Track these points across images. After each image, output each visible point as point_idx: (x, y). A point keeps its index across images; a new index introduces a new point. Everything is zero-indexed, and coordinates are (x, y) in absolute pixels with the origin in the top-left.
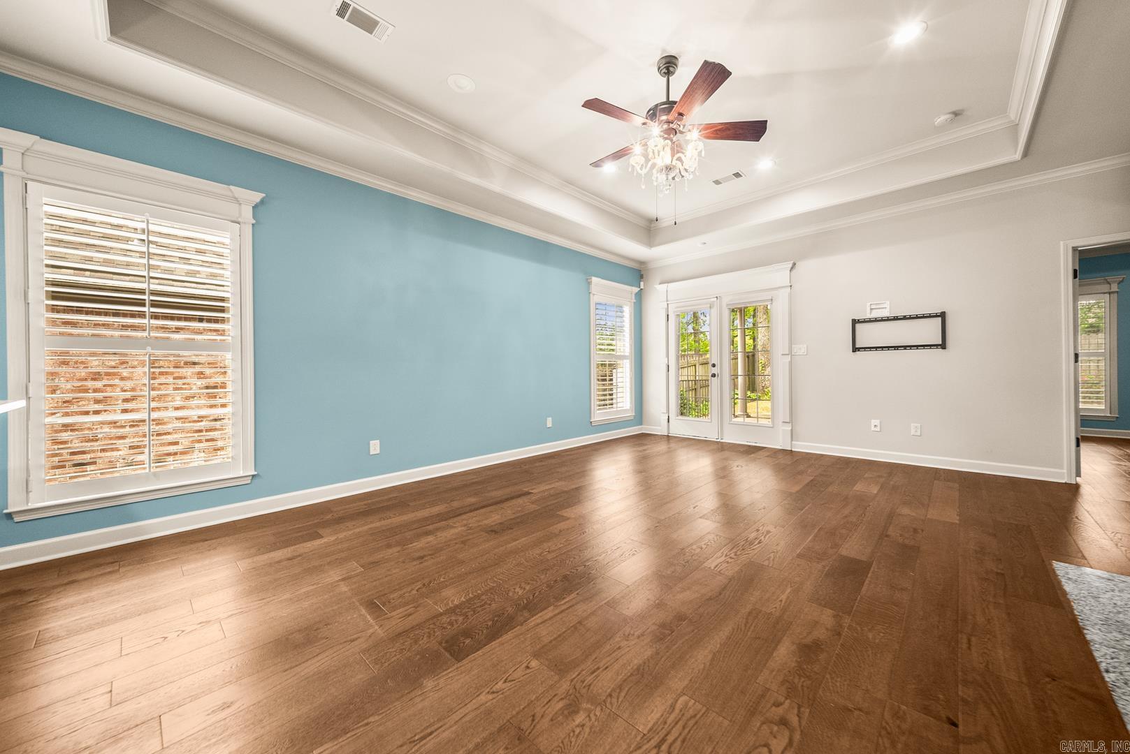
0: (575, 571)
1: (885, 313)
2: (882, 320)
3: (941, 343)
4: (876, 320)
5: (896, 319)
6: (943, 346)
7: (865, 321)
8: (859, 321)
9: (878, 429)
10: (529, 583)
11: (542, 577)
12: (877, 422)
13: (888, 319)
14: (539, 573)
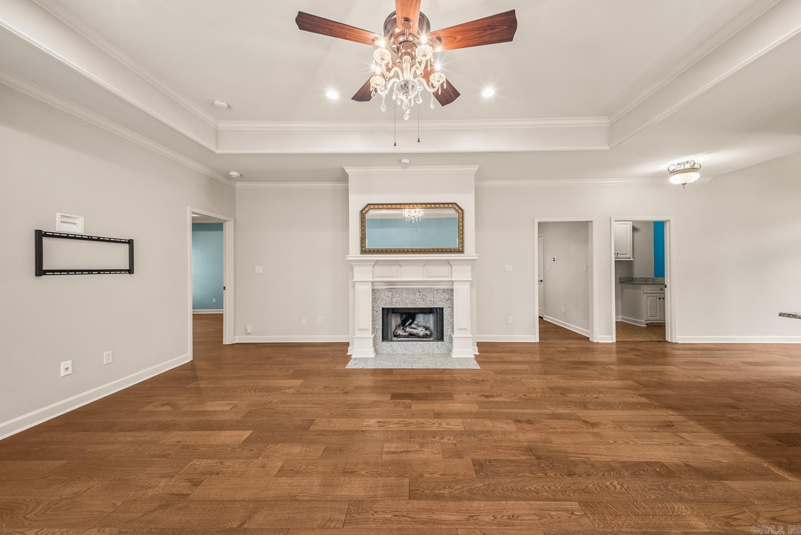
0: (558, 475)
1: (78, 230)
2: (75, 237)
3: (128, 269)
4: (68, 237)
5: (90, 239)
6: (130, 271)
7: (53, 236)
8: (46, 235)
9: (70, 371)
10: (606, 487)
11: (591, 486)
12: (68, 364)
13: (82, 238)
14: (593, 493)
